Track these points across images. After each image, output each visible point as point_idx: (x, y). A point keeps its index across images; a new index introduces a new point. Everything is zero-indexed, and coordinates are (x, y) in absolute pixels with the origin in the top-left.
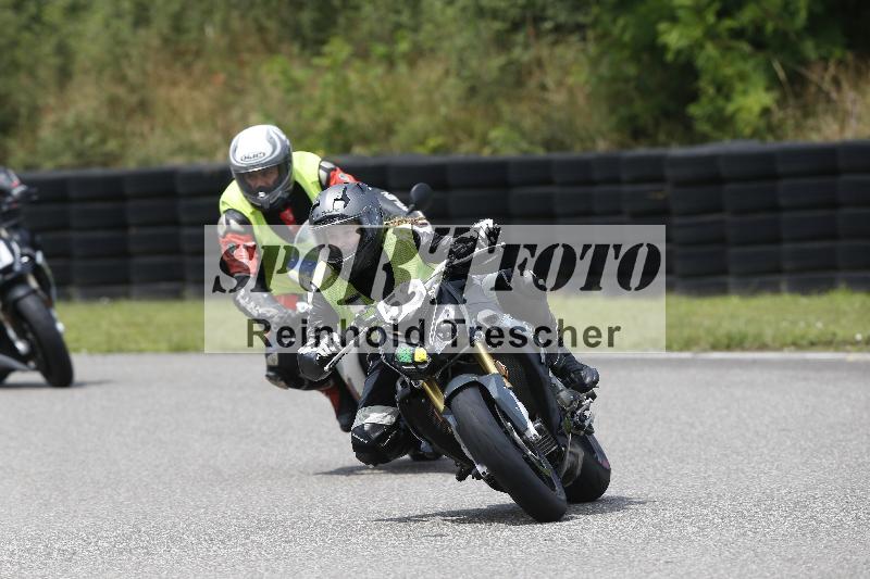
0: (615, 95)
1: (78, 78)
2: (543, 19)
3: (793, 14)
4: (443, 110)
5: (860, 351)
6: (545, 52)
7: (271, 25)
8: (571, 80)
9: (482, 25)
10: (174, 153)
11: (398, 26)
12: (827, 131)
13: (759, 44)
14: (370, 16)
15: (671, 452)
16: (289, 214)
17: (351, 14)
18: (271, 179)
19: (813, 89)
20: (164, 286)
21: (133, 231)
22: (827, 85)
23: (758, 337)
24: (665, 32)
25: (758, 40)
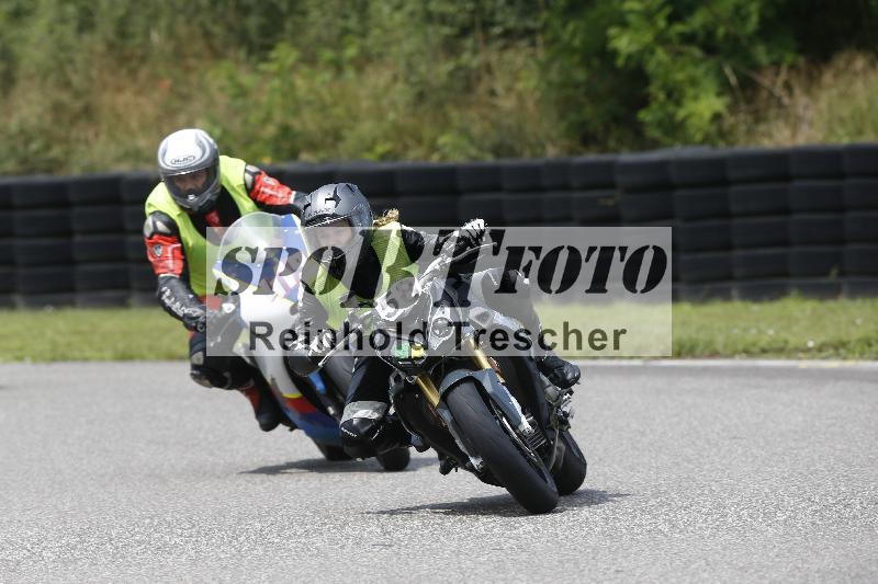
0: (564, 101)
1: (22, 84)
2: (493, 24)
3: (745, 19)
4: (392, 116)
5: (813, 358)
6: (494, 58)
7: (218, 30)
8: (520, 86)
9: (430, 29)
10: (119, 160)
11: (346, 31)
12: (779, 137)
13: (710, 49)
14: (318, 21)
15: (621, 460)
16: (214, 217)
17: (299, 19)
18: (200, 182)
19: (764, 94)
20: (110, 294)
21: (78, 239)
22: (779, 91)
23: (710, 343)
24: (614, 38)
25: (709, 45)
